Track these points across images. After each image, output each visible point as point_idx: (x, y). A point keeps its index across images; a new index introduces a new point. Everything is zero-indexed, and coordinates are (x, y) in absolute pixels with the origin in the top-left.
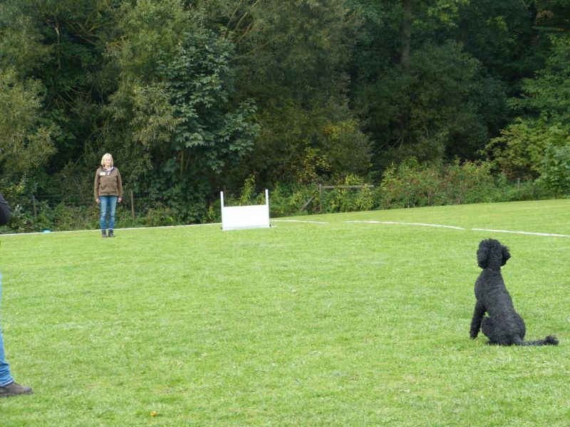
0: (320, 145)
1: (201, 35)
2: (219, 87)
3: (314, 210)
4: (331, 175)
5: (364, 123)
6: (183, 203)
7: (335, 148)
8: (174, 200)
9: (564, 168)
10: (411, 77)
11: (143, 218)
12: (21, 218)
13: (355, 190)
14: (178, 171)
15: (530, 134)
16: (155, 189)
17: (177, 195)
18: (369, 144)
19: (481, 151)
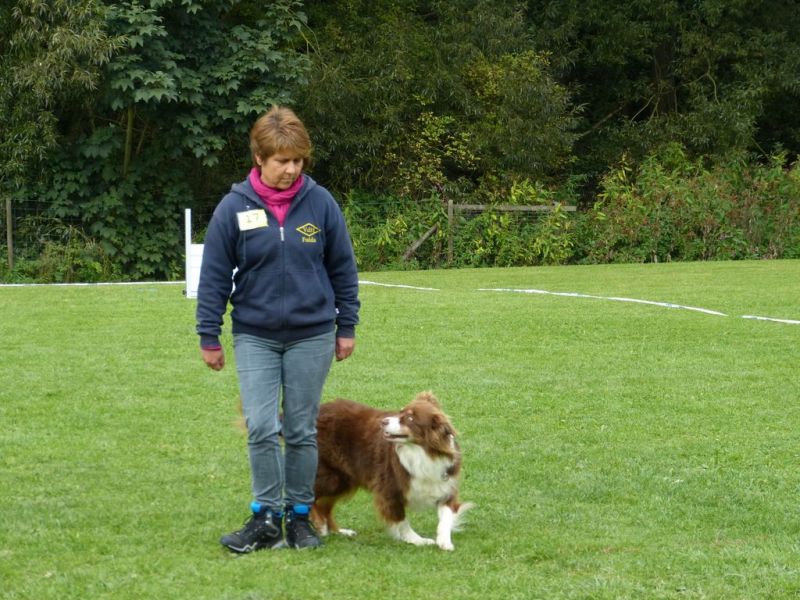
0: (456, 109)
3: (434, 258)
4: (480, 179)
5: (564, 62)
6: (127, 230)
8: (107, 224)
11: (32, 263)
13: (533, 217)
14: (117, 158)
16: (64, 194)
17: (113, 212)
18: (570, 109)
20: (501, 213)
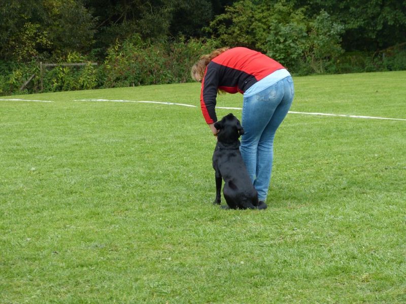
0: (40, 21)
3: (35, 88)
4: (53, 52)
7: (57, 23)
9: (289, 45)
13: (78, 68)
15: (255, 11)
18: (92, 19)
19: (206, 28)
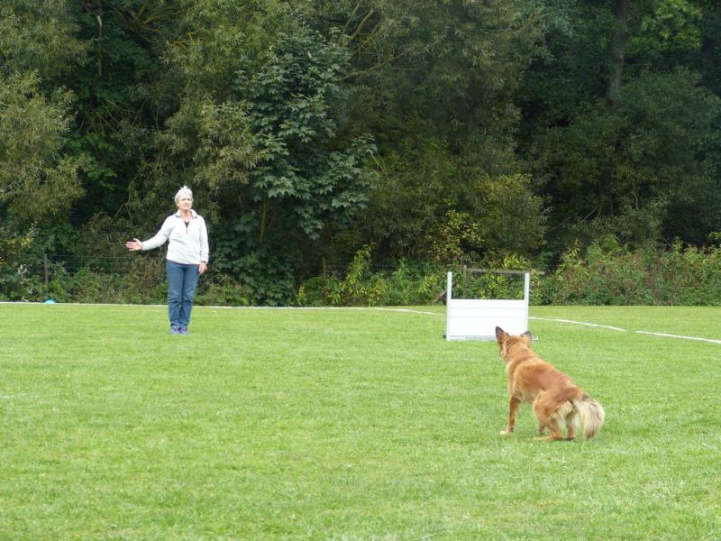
0: (470, 208)
1: (302, 37)
2: (322, 115)
4: (484, 253)
5: (540, 181)
6: (262, 278)
7: (492, 213)
8: (249, 274)
10: (619, 118)
11: (201, 297)
12: (25, 285)
13: (516, 277)
14: (256, 231)
16: (223, 255)
17: (252, 266)
18: (542, 210)
19: (715, 233)
20: (497, 275)
